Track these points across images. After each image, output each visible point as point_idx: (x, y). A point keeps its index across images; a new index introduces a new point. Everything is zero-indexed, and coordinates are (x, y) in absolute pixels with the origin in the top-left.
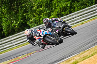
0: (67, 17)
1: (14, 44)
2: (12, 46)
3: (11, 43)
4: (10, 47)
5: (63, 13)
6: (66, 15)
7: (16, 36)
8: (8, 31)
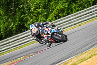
0: (65, 19)
1: (12, 46)
2: (10, 48)
3: (9, 45)
4: (7, 49)
5: (61, 14)
6: (64, 16)
7: (14, 38)
8: (6, 33)
